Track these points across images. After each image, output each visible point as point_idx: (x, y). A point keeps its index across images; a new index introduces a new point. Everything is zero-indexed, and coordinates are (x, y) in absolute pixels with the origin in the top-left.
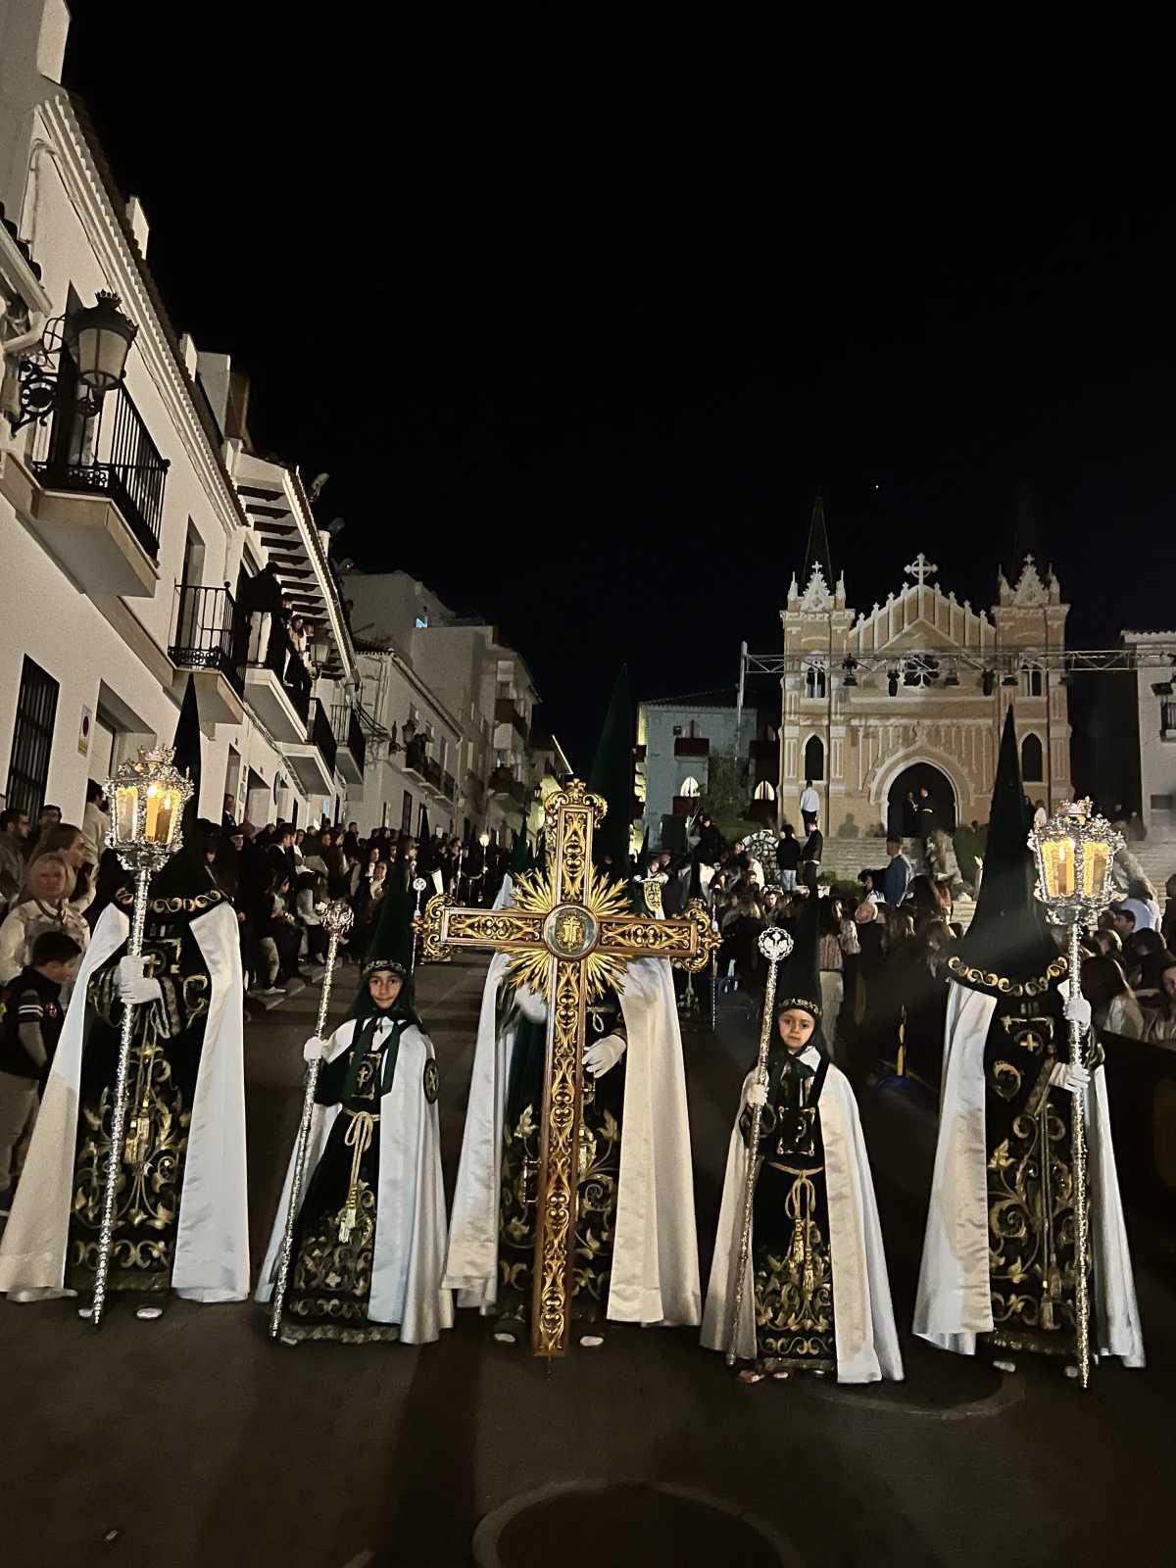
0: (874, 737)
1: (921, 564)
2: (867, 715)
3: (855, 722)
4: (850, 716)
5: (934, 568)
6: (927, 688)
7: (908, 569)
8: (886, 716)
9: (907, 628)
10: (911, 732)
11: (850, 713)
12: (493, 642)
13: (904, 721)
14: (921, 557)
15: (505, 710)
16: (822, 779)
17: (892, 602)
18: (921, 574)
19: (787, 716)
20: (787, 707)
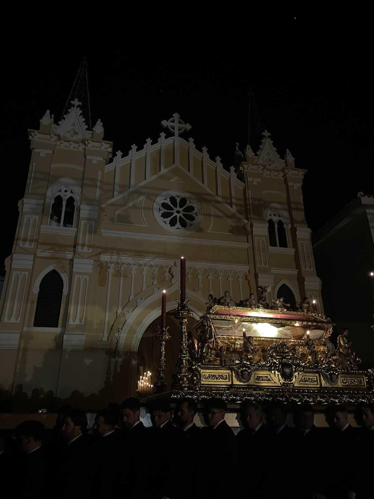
0: (125, 276)
1: (176, 121)
2: (119, 251)
3: (105, 258)
4: (100, 250)
5: (188, 127)
6: (182, 230)
7: (164, 123)
8: (140, 253)
9: (164, 171)
10: (167, 274)
11: (99, 247)
13: (159, 261)
14: (176, 116)
16: (57, 327)
17: (149, 146)
18: (177, 128)
19: (21, 243)
20: (22, 231)
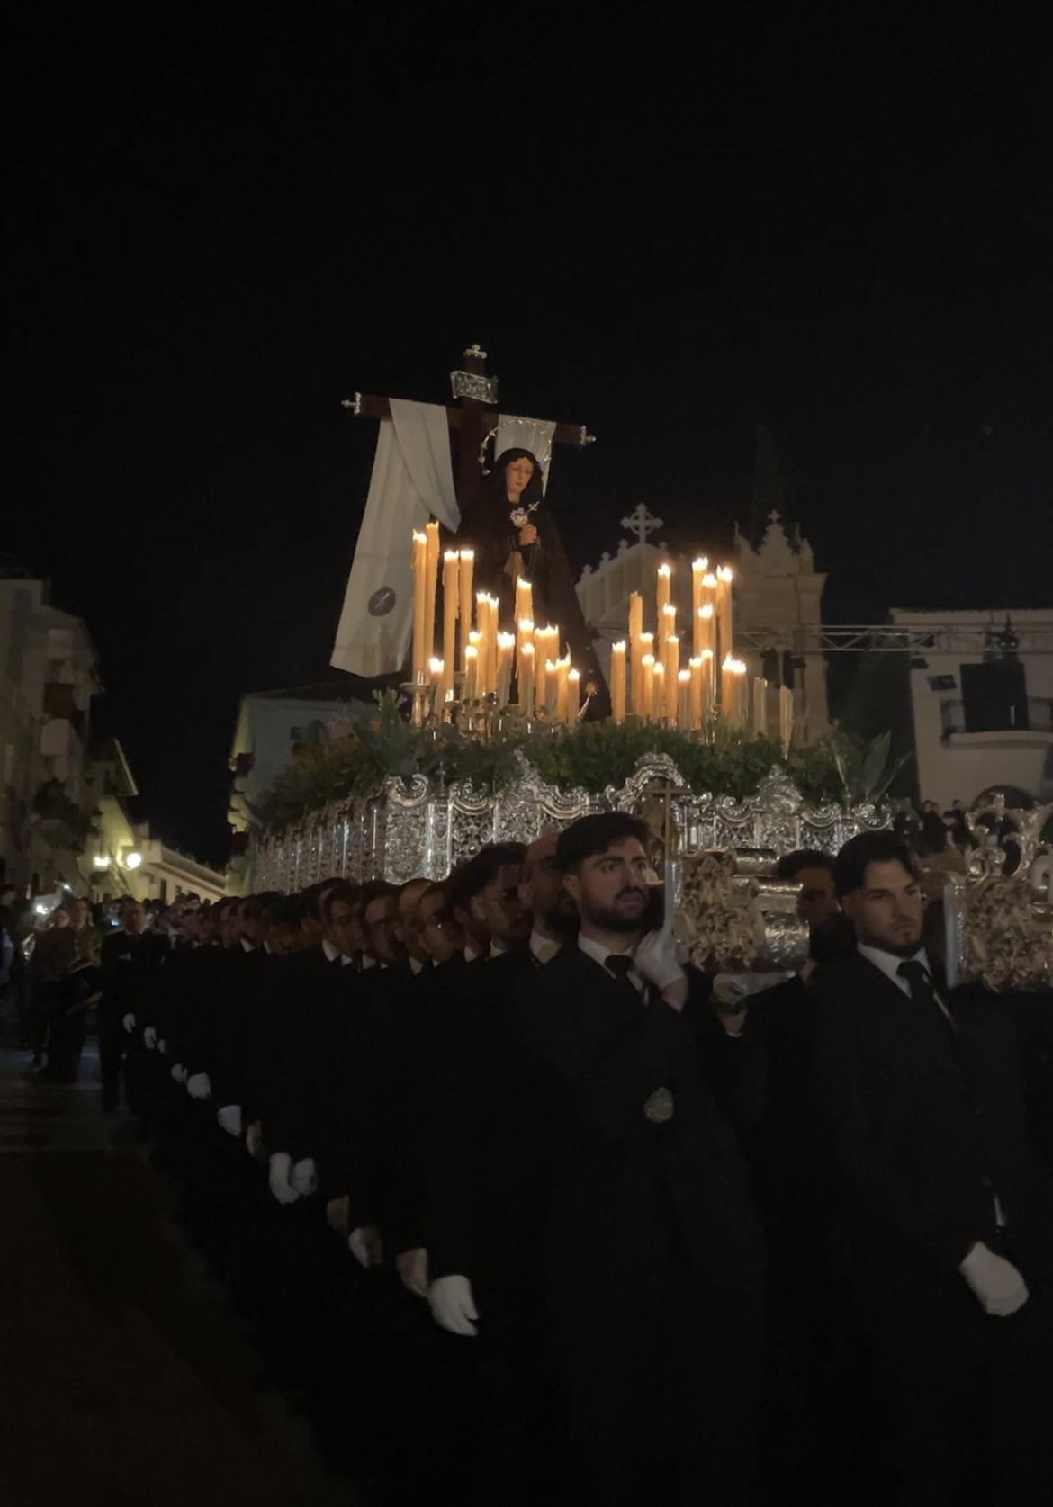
1: (642, 518)
5: (659, 523)
7: (625, 523)
9: (626, 597)
12: (44, 603)
14: (641, 508)
15: (57, 700)
17: (607, 564)
18: (642, 529)
